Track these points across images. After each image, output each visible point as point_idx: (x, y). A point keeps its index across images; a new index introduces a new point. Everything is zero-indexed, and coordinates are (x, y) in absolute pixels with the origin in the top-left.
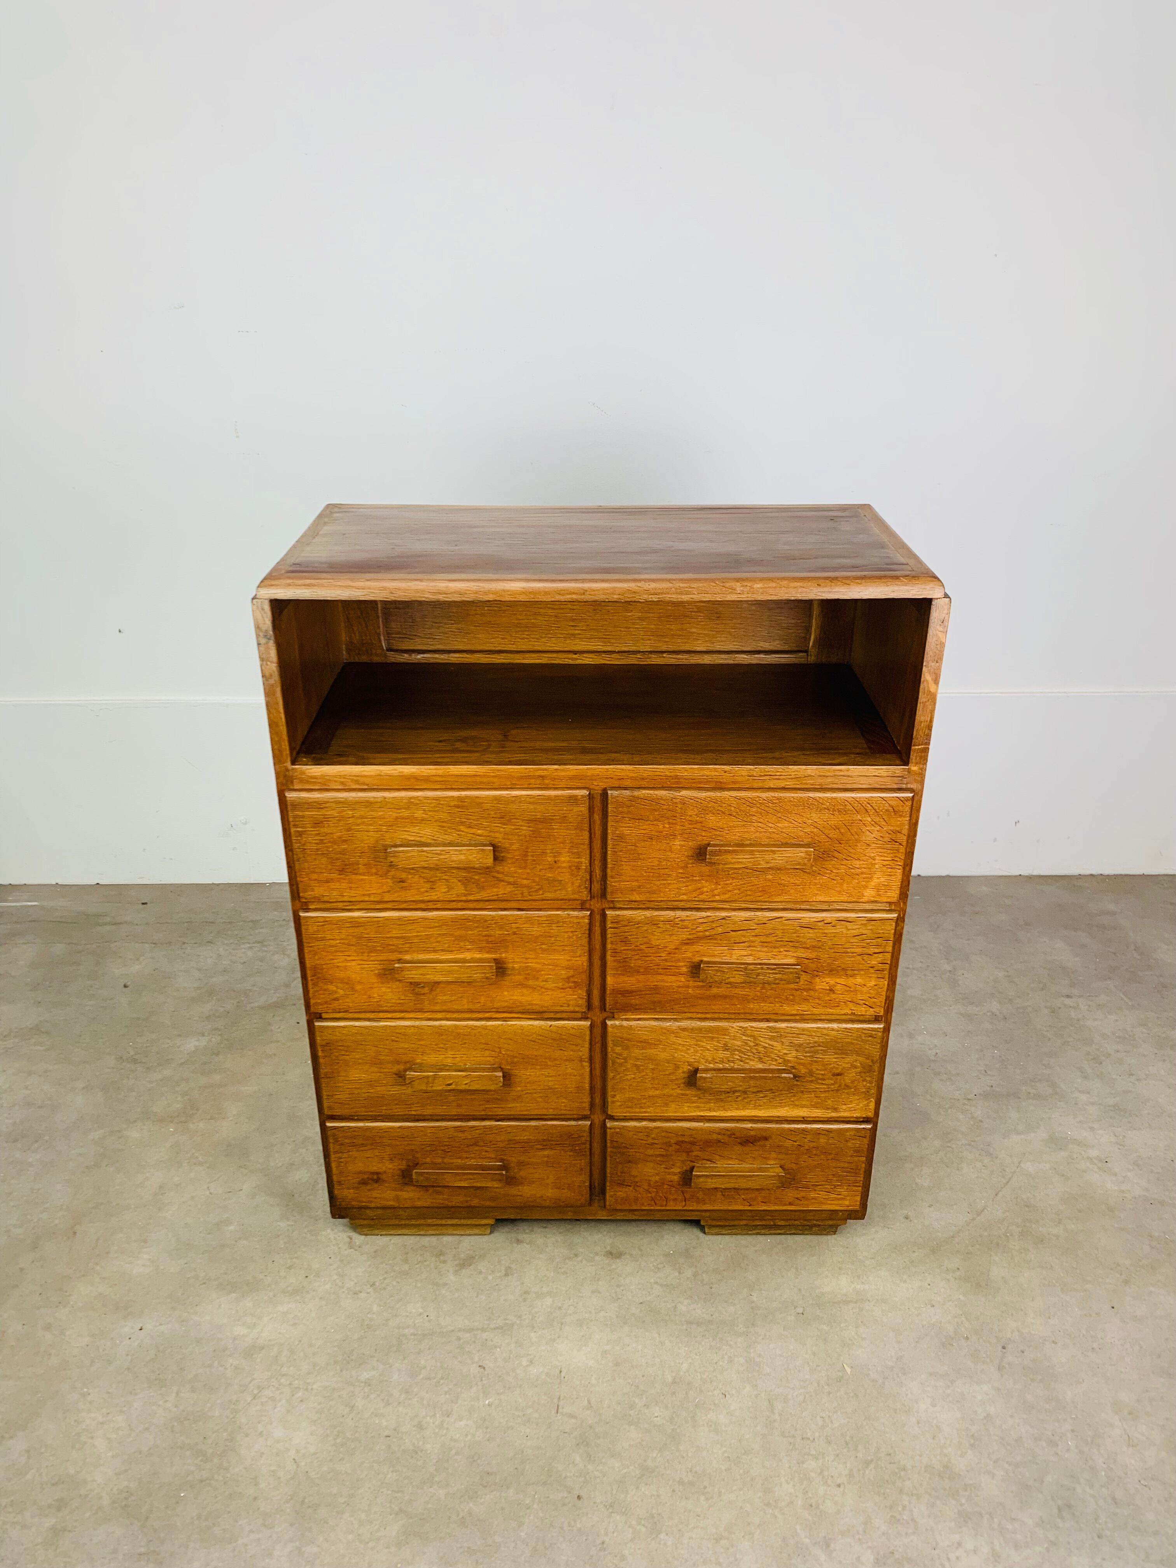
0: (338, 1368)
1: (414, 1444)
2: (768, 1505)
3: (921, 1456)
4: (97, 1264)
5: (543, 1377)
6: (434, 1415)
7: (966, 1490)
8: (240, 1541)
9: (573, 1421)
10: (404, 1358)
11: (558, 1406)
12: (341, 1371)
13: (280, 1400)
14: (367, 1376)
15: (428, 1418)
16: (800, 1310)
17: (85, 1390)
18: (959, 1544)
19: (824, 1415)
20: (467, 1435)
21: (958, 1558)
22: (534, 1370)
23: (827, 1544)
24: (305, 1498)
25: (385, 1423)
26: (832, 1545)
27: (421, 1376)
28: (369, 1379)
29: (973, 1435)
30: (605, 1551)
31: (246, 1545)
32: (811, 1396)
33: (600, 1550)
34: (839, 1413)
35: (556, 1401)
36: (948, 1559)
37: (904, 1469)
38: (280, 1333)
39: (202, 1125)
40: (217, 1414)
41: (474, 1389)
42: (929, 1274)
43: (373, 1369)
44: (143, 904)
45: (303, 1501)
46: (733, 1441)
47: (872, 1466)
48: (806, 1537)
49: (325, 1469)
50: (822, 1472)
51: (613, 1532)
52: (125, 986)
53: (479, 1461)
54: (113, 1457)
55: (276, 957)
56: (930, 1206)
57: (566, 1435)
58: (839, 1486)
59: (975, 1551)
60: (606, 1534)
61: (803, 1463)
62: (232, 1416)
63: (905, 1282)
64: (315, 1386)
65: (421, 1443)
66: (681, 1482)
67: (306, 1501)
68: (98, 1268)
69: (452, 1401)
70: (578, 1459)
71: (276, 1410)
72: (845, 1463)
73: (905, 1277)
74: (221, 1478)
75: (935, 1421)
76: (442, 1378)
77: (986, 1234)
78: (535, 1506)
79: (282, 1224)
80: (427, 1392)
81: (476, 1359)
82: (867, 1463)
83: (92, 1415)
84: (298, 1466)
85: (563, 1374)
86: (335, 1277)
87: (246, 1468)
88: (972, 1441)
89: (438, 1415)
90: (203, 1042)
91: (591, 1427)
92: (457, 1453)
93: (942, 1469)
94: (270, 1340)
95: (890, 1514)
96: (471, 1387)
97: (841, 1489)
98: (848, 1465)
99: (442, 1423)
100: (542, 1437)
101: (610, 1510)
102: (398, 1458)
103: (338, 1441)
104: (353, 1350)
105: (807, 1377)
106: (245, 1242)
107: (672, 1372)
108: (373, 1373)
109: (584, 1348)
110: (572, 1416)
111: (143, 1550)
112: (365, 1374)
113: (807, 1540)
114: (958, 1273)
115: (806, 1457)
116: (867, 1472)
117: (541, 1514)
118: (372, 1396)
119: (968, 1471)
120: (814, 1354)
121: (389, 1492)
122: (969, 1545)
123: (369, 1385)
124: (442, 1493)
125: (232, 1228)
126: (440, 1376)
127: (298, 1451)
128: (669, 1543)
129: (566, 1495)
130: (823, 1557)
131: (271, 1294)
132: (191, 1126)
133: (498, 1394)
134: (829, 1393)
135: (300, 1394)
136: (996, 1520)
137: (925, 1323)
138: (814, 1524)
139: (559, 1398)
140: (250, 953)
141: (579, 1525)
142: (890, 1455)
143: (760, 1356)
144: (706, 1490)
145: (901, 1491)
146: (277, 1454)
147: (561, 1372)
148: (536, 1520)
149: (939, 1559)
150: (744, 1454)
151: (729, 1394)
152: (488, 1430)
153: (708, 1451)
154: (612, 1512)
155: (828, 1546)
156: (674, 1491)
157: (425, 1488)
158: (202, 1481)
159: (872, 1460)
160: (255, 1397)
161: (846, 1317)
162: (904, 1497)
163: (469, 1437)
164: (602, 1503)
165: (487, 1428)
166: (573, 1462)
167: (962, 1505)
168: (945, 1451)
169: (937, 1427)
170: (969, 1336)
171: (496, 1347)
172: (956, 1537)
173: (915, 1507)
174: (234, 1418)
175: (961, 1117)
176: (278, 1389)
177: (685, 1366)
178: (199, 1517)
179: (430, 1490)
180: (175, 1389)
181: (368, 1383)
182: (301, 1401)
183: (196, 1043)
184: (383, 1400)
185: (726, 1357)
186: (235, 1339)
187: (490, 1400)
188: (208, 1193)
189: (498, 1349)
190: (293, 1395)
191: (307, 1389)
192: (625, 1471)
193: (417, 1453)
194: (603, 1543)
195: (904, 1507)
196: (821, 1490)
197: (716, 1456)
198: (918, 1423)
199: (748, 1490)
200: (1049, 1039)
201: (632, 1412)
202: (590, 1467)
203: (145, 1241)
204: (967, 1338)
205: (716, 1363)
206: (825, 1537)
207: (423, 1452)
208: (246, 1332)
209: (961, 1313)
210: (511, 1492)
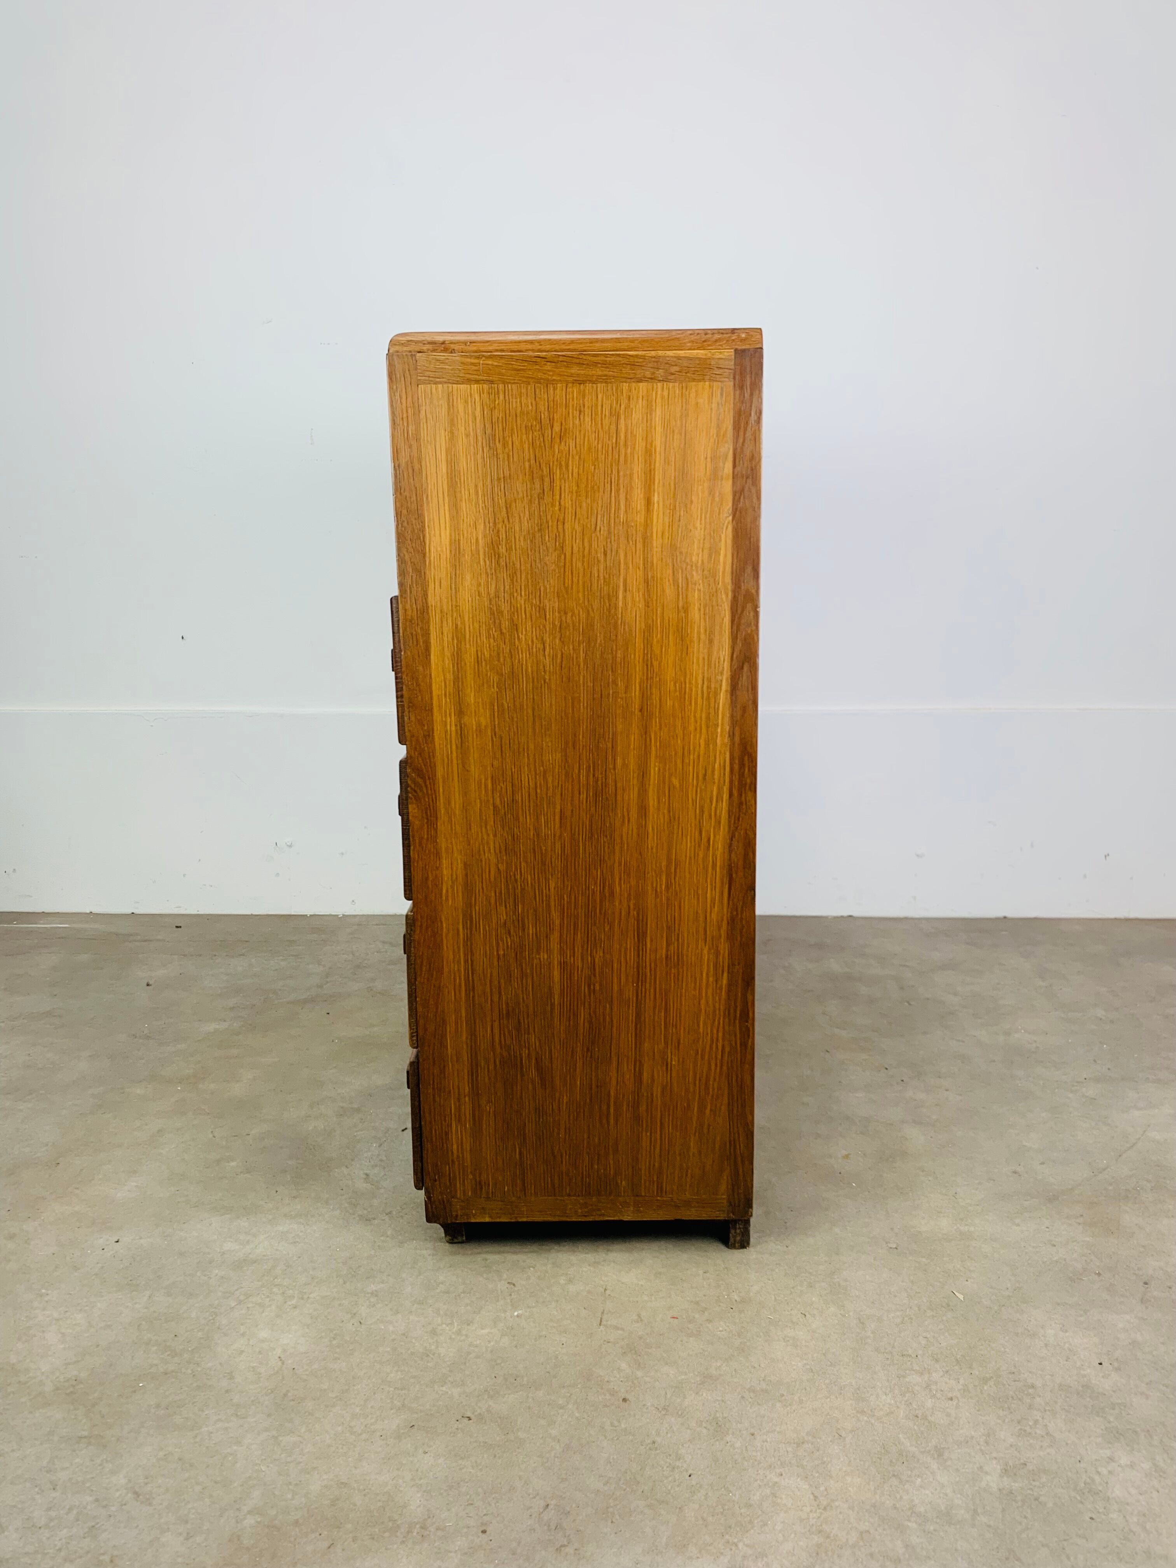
0: (341, 1281)
1: (426, 1347)
2: (863, 1412)
3: (1052, 1376)
4: (77, 1188)
5: (585, 1293)
6: (452, 1324)
7: (1113, 1409)
8: (204, 1429)
9: (620, 1332)
10: (420, 1274)
11: (601, 1319)
12: (345, 1283)
13: (270, 1306)
14: (374, 1289)
15: (444, 1326)
16: (894, 1246)
17: (43, 1291)
18: (1111, 1459)
19: (928, 1336)
20: (489, 1342)
21: (1110, 1472)
22: (572, 1288)
23: (939, 1453)
24: (288, 1391)
25: (391, 1328)
26: (946, 1455)
27: (438, 1291)
28: (376, 1291)
29: (1117, 1359)
30: (656, 1450)
31: (211, 1433)
32: (911, 1319)
33: (650, 1449)
34: (947, 1334)
35: (599, 1314)
36: (1099, 1473)
37: (1033, 1386)
38: (277, 1250)
39: (212, 1086)
40: (193, 1315)
41: (502, 1302)
42: (1047, 1219)
43: (383, 1282)
44: (177, 927)
45: (285, 1395)
46: (815, 1355)
47: (991, 1383)
48: (911, 1445)
49: (316, 1366)
50: (928, 1386)
51: (667, 1433)
52: (148, 985)
53: (502, 1365)
54: (64, 1349)
55: (311, 966)
56: (1043, 1163)
57: (610, 1344)
58: (951, 1399)
59: (1132, 1466)
60: (658, 1434)
61: (904, 1377)
62: (211, 1318)
63: (1018, 1225)
64: (312, 1296)
65: (433, 1347)
66: (751, 1390)
67: (289, 1394)
68: (77, 1192)
69: (474, 1312)
70: (624, 1365)
71: (264, 1314)
72: (958, 1379)
73: (1017, 1221)
74: (189, 1371)
75: (1067, 1345)
76: (464, 1292)
77: (1111, 1188)
78: (570, 1406)
79: (290, 1162)
80: (445, 1304)
81: (505, 1276)
82: (985, 1380)
83: (48, 1313)
84: (283, 1363)
85: (608, 1292)
86: (347, 1205)
87: (221, 1364)
88: (1116, 1364)
89: (456, 1324)
90: (223, 1026)
91: (641, 1338)
92: (477, 1357)
93: (1080, 1388)
94: (264, 1256)
95: (1019, 1427)
96: (498, 1301)
97: (955, 1402)
98: (962, 1381)
99: (460, 1330)
100: (581, 1345)
101: (663, 1412)
102: (405, 1359)
103: (334, 1342)
104: (360, 1267)
105: (905, 1301)
106: (248, 1175)
107: (740, 1292)
108: (382, 1285)
109: (634, 1270)
110: (617, 1328)
111: (85, 1433)
112: (372, 1286)
113: (914, 1449)
114: (1081, 1220)
115: (907, 1372)
116: (985, 1388)
117: (577, 1415)
118: (379, 1306)
119: (1114, 1391)
120: (912, 1282)
121: (392, 1389)
122: (1124, 1460)
123: (377, 1296)
124: (456, 1391)
125: (233, 1164)
126: (461, 1291)
127: (284, 1351)
128: (738, 1445)
129: (608, 1397)
130: (934, 1466)
131: (271, 1217)
132: (201, 1086)
133: (529, 1307)
134: (933, 1316)
135: (294, 1302)
136: (1155, 1438)
137: (1045, 1260)
138: (922, 1433)
139: (603, 1313)
140: (283, 964)
141: (623, 1426)
142: (1013, 1373)
143: (846, 1280)
144: (783, 1398)
145: (1030, 1407)
146: (260, 1353)
147: (605, 1290)
148: (570, 1419)
149: (1086, 1472)
150: (830, 1366)
151: (810, 1314)
152: (516, 1338)
153: (785, 1363)
154: (665, 1414)
155: (940, 1455)
156: (743, 1397)
157: (436, 1387)
158: (166, 1374)
159: (992, 1377)
160: (240, 1302)
161: (949, 1252)
162: (1035, 1412)
163: (492, 1344)
164: (653, 1405)
165: (514, 1336)
166: (619, 1369)
167: (1109, 1422)
168: (1082, 1372)
169: (1070, 1350)
170: (1101, 1272)
171: (529, 1267)
172: (1108, 1453)
173: (1050, 1422)
174: (213, 1319)
175: (1071, 1095)
176: (268, 1297)
177: (756, 1288)
178: (158, 1406)
179: (444, 1389)
180: (148, 1293)
181: (374, 1294)
182: (295, 1307)
183: (217, 1027)
184: (391, 1309)
185: (805, 1283)
186: (223, 1253)
187: (520, 1312)
188: (211, 1136)
189: (532, 1269)
190: (285, 1302)
191: (302, 1299)
192: (683, 1377)
193: (428, 1356)
194: (654, 1442)
195: (1036, 1422)
196: (929, 1403)
197: (795, 1367)
198: (1046, 1345)
199: (837, 1397)
200: (1165, 1038)
201: (690, 1326)
202: (639, 1374)
203: (135, 1172)
204: (1099, 1274)
205: (793, 1288)
206: (936, 1447)
207: (436, 1355)
208: (237, 1247)
209: (1089, 1252)
210: (540, 1394)
